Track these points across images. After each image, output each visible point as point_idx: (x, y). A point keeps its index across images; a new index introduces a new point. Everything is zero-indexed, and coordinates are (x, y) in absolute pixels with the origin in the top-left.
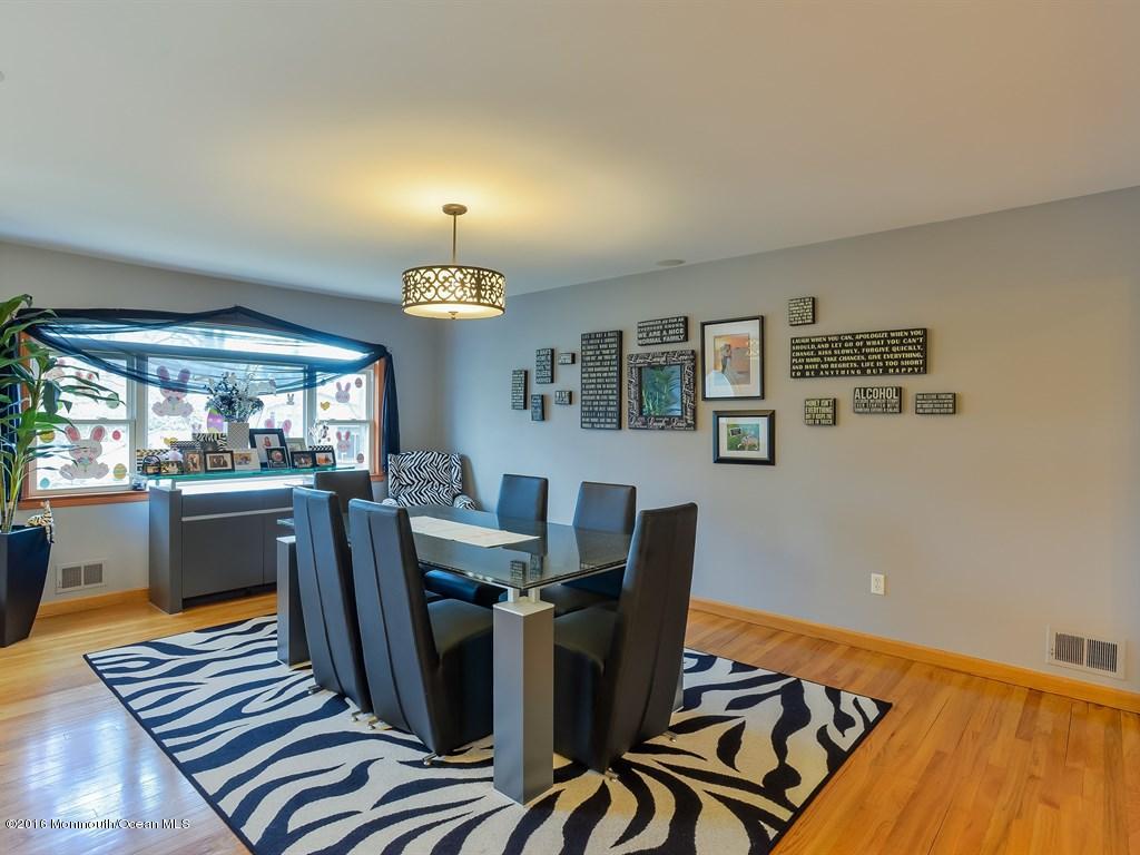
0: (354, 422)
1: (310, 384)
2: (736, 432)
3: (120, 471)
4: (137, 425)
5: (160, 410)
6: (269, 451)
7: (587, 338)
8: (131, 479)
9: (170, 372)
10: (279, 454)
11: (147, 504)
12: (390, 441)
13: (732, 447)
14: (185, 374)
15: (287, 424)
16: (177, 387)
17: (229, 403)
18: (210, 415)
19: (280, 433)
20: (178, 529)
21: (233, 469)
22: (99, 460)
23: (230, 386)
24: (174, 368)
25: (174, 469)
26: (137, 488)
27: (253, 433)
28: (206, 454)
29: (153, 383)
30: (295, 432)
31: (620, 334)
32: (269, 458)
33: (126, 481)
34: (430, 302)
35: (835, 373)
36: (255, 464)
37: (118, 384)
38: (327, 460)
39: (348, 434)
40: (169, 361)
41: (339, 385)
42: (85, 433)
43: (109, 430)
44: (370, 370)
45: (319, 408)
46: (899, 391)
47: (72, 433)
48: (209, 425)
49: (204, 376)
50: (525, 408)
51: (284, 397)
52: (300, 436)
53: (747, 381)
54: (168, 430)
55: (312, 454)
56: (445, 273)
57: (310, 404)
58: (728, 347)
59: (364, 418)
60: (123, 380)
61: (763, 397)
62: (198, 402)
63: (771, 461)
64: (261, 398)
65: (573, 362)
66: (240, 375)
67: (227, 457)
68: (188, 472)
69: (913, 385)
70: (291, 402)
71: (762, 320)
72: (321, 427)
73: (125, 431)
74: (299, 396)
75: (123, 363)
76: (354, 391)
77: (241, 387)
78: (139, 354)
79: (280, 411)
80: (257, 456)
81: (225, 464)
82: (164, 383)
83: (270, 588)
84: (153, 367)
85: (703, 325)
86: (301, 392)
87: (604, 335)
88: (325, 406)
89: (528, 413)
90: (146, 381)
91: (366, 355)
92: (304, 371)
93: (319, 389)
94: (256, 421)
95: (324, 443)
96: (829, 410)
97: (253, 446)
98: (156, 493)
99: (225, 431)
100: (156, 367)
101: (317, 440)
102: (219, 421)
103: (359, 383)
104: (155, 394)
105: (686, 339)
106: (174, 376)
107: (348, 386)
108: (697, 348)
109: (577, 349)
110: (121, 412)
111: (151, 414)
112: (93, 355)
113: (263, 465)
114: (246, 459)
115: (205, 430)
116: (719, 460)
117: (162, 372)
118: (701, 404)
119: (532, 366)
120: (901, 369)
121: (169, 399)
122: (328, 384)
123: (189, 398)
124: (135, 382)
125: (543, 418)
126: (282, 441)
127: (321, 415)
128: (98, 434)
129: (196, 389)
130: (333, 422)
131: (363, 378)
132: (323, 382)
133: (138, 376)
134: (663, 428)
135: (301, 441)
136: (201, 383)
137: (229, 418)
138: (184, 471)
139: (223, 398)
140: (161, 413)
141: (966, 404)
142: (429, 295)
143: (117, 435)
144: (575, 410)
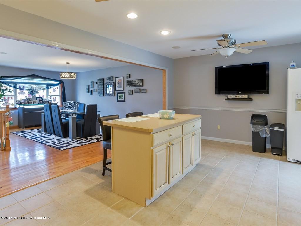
0: (56, 95)
1: (47, 88)
2: (120, 96)
3: (12, 105)
4: (15, 97)
5: (19, 93)
6: (40, 101)
7: (98, 80)
8: (15, 106)
9: (21, 87)
10: (41, 101)
11: (18, 110)
12: (64, 99)
13: (119, 99)
14: (24, 87)
15: (43, 96)
16: (22, 89)
17: (32, 92)
18: (28, 94)
19: (42, 98)
20: (24, 114)
21: (33, 104)
22: (9, 102)
23: (32, 89)
24: (22, 86)
25: (23, 104)
26: (16, 108)
27: (37, 98)
28: (28, 101)
30: (45, 97)
31: (104, 79)
32: (40, 102)
33: (14, 106)
34: (63, 77)
35: (132, 86)
36: (37, 103)
37: (12, 89)
38: (51, 102)
39: (55, 98)
40: (21, 85)
41: (53, 88)
42: (6, 98)
44: (59, 85)
45: (49, 93)
46: (140, 89)
47: (4, 98)
48: (28, 96)
49: (27, 88)
50: (89, 92)
51: (42, 91)
52: (46, 98)
53: (121, 87)
54: (21, 97)
55: (48, 101)
56: (66, 73)
57: (48, 92)
58: (119, 82)
59: (59, 95)
61: (123, 90)
62: (26, 92)
63: (124, 101)
64: (38, 91)
65: (96, 84)
66: (34, 87)
67: (32, 102)
68: (26, 104)
69: (142, 88)
70: (44, 92)
71: (123, 77)
72: (50, 97)
73: (13, 97)
74: (45, 91)
75: (13, 85)
76: (56, 89)
77: (34, 89)
78: (16, 83)
79: (42, 93)
80: (37, 102)
81: (32, 103)
82: (20, 89)
83: (41, 125)
84: (18, 86)
85: (115, 78)
87: (101, 79)
88: (51, 92)
89: (89, 93)
90: (17, 88)
91: (59, 82)
92: (46, 86)
93: (49, 89)
94: (37, 95)
95: (50, 99)
96: (131, 92)
97: (37, 100)
98: (20, 108)
99: (32, 97)
101: (49, 99)
102: (30, 95)
103: (57, 88)
104: (18, 91)
105: (113, 80)
106: (22, 87)
107: (55, 89)
108: (114, 82)
109: (97, 81)
110: (12, 94)
111: (18, 95)
112: (8, 84)
113: (39, 103)
114: (36, 102)
115: (27, 97)
116: (118, 101)
117: (20, 87)
118: (115, 91)
119: (90, 84)
120: (140, 86)
121: (21, 91)
122: (51, 88)
123: (24, 91)
124: (15, 89)
125: (92, 94)
126: (42, 99)
127: (50, 94)
128: (9, 98)
129: (26, 90)
130: (52, 95)
131: (58, 87)
132: (50, 88)
133: (15, 87)
134: (110, 96)
135: (46, 99)
136: (27, 89)
137: (32, 95)
138: (25, 104)
139: (31, 91)
140: (19, 94)
141: (147, 91)
142: (63, 76)
143: (12, 98)
144: (97, 93)
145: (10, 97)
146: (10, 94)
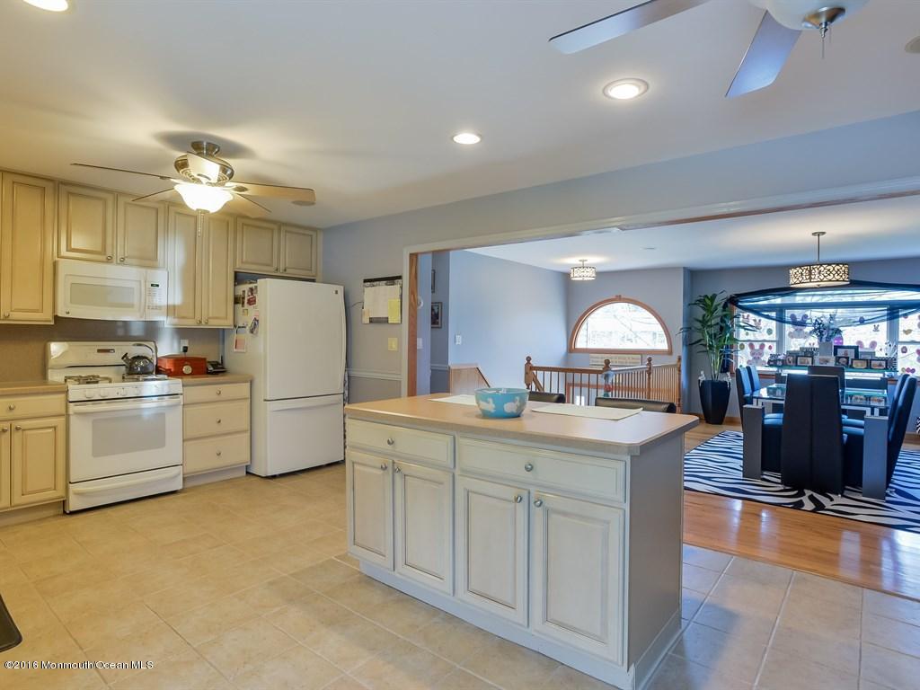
1: (893, 317)
4: (780, 343)
5: (791, 335)
9: (797, 317)
10: (845, 360)
14: (805, 317)
15: (874, 344)
16: (801, 324)
17: (820, 331)
19: (854, 348)
22: (762, 358)
23: (819, 322)
24: (798, 313)
27: (837, 348)
29: (788, 323)
32: (837, 361)
37: (773, 325)
38: (880, 365)
40: (797, 311)
42: (757, 346)
43: (767, 345)
45: (901, 334)
47: (751, 347)
51: (871, 327)
55: (871, 361)
57: (893, 331)
60: (774, 322)
68: (788, 365)
70: (876, 329)
73: (774, 345)
74: (884, 326)
75: (773, 314)
78: (780, 309)
81: (808, 363)
82: (794, 323)
84: (788, 313)
86: (885, 323)
88: (907, 332)
90: (785, 322)
92: (887, 310)
93: (901, 320)
97: (836, 355)
100: (789, 315)
104: (789, 328)
106: (799, 319)
110: (774, 337)
111: (787, 338)
112: (757, 311)
114: (827, 361)
117: (793, 317)
121: (797, 330)
122: (910, 317)
123: (805, 329)
124: (780, 323)
126: (857, 353)
127: (902, 337)
128: (762, 347)
130: (913, 342)
132: (905, 315)
133: (781, 320)
137: (821, 339)
140: (792, 337)
143: (770, 347)
145: (766, 343)
146: (767, 337)
